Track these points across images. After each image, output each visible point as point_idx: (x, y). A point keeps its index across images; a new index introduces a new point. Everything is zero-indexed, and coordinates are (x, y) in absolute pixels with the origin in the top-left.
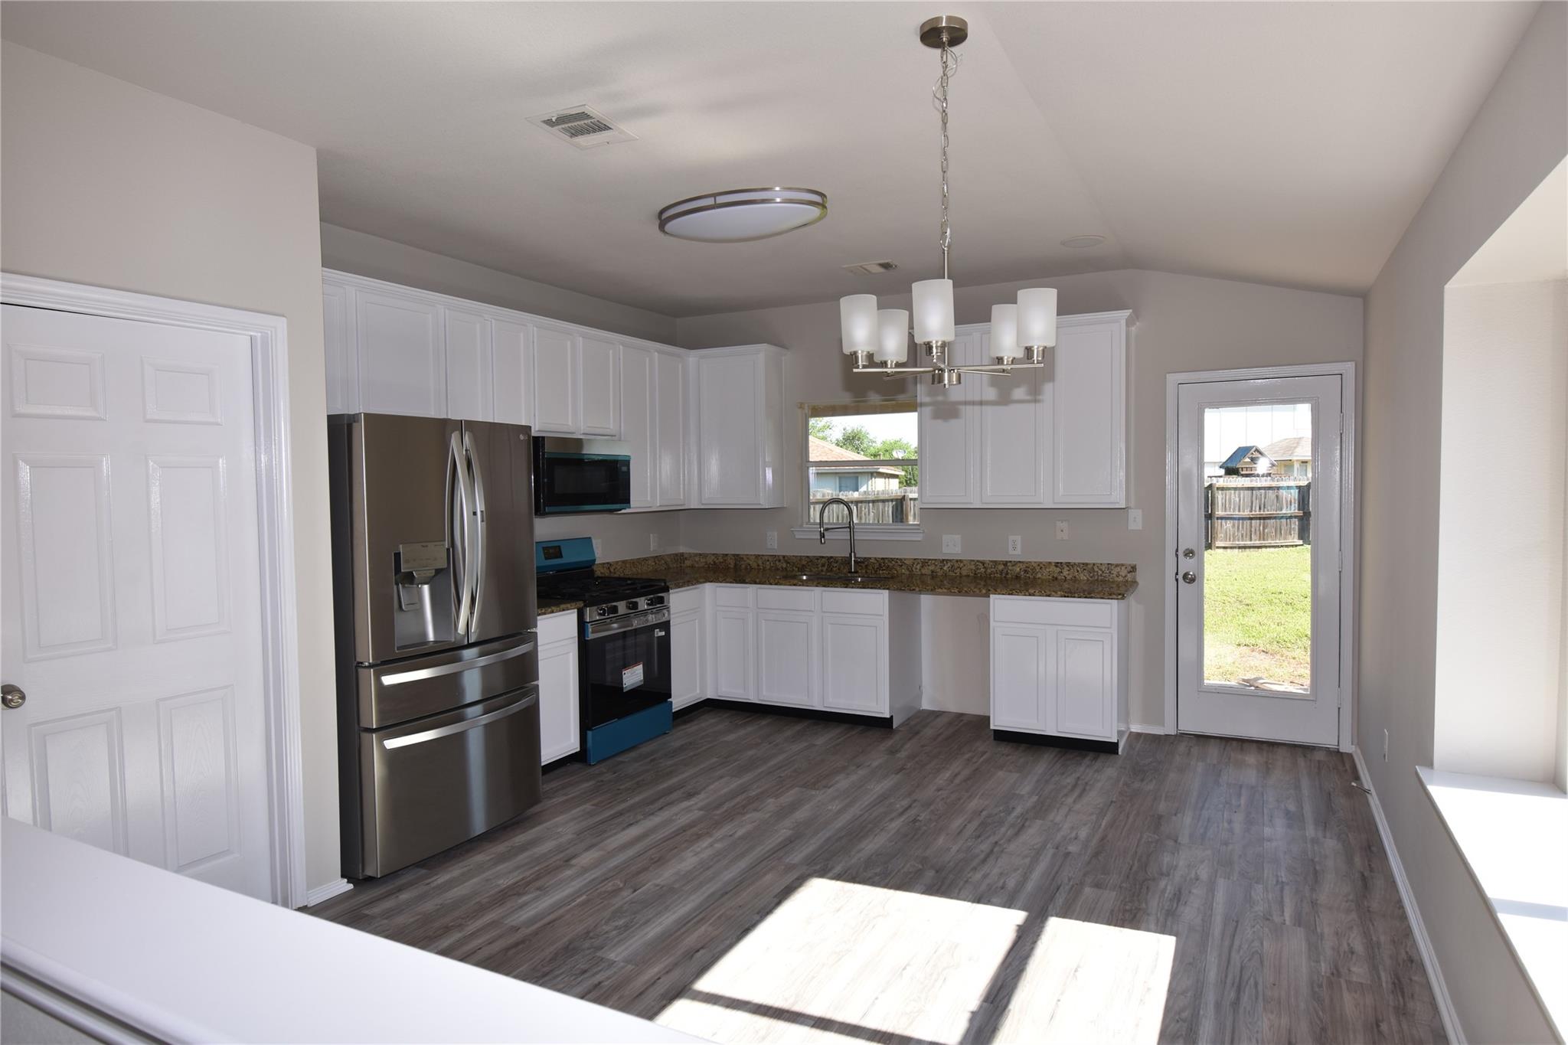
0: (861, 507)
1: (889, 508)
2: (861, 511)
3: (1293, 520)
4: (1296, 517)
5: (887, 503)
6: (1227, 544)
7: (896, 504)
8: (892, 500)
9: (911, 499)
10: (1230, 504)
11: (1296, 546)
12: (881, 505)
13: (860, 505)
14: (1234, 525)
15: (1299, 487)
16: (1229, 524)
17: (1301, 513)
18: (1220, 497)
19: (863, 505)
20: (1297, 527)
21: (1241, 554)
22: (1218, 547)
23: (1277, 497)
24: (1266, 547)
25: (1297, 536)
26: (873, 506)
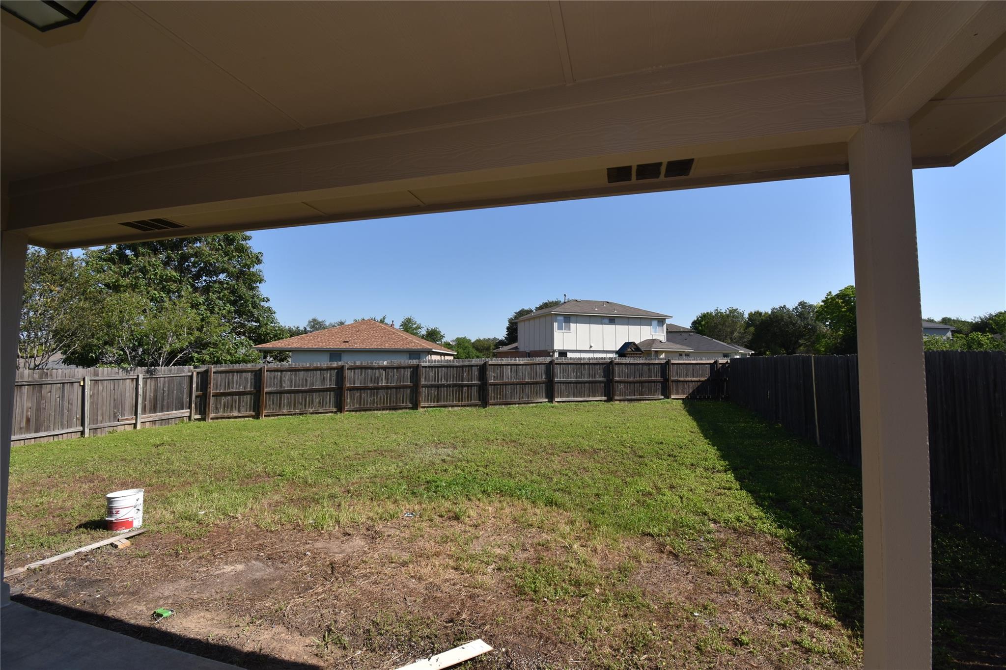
0: (388, 372)
1: (408, 373)
2: (388, 373)
3: (658, 384)
4: (659, 382)
5: (406, 369)
6: (621, 398)
7: (413, 370)
8: (410, 367)
9: (423, 367)
10: (622, 372)
11: (660, 399)
12: (402, 370)
13: (387, 370)
14: (625, 386)
15: (661, 364)
16: (622, 386)
17: (662, 380)
18: (617, 369)
19: (390, 370)
20: (660, 388)
21: (629, 405)
22: (617, 400)
23: (649, 369)
24: (643, 400)
25: (660, 393)
26: (397, 371)
